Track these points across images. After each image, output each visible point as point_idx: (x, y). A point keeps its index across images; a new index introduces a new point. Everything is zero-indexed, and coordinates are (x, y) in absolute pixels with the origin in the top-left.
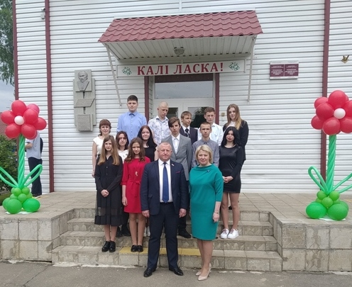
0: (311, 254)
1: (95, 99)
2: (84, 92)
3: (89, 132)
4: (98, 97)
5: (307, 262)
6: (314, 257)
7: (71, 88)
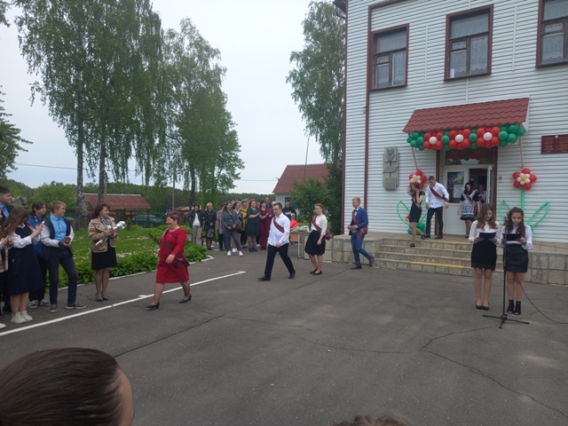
0: (535, 271)
1: (399, 167)
2: (391, 162)
3: (393, 190)
4: (401, 165)
5: (532, 276)
6: (537, 273)
7: (382, 159)
